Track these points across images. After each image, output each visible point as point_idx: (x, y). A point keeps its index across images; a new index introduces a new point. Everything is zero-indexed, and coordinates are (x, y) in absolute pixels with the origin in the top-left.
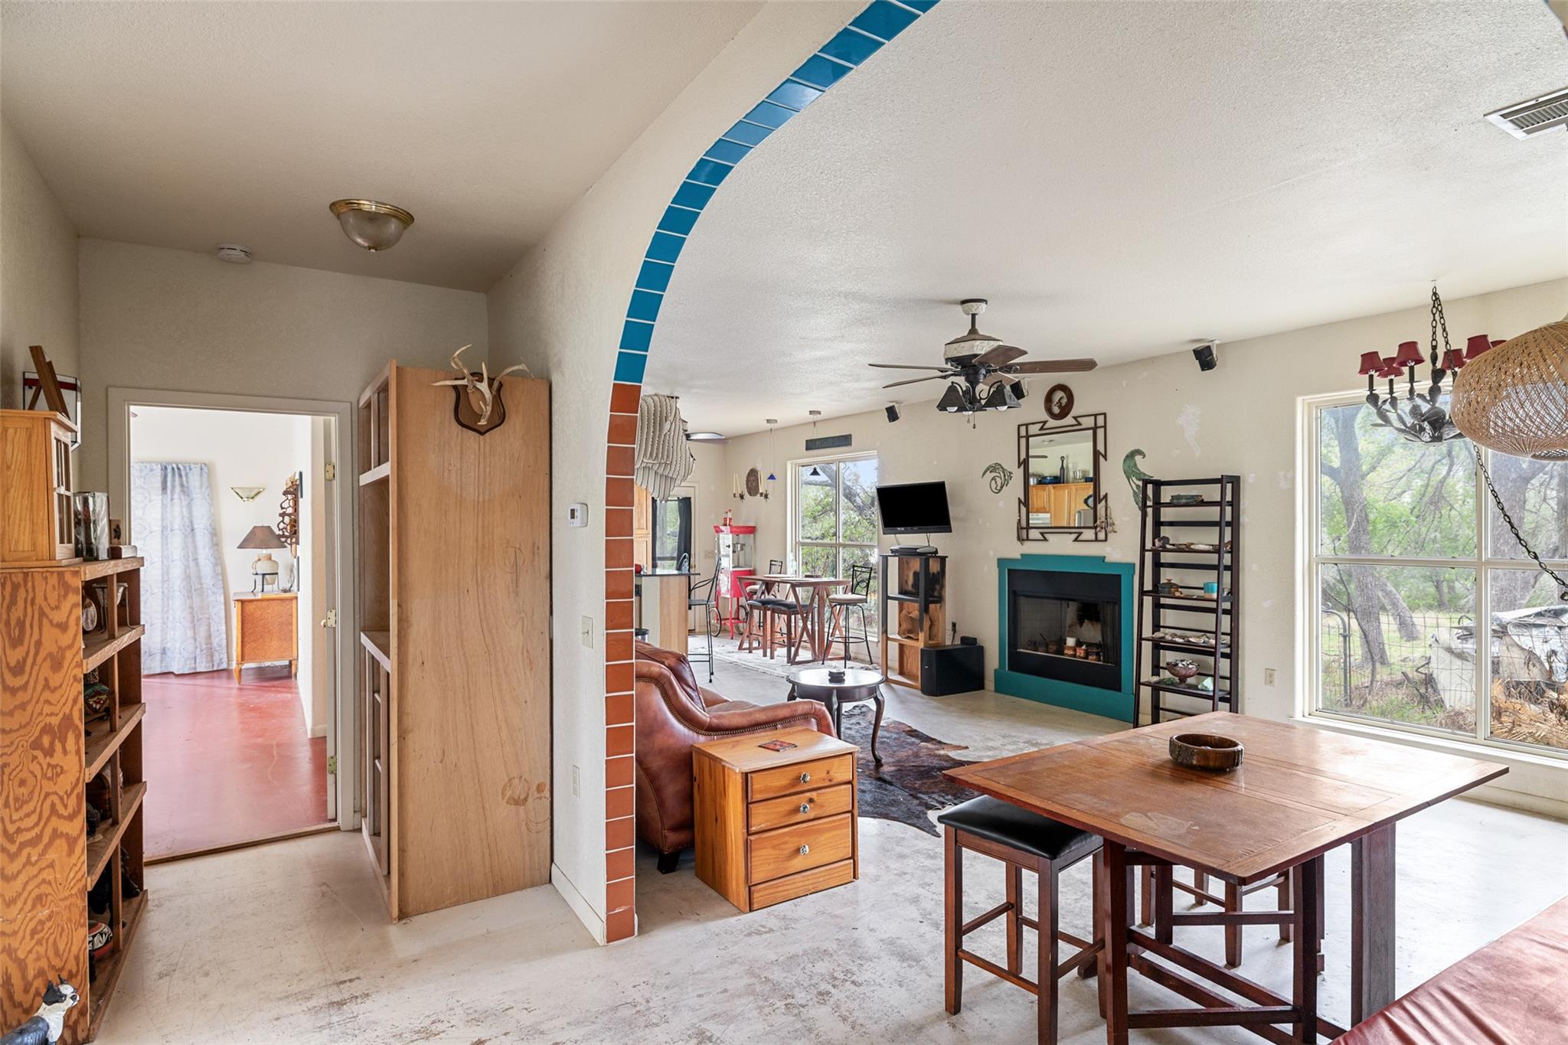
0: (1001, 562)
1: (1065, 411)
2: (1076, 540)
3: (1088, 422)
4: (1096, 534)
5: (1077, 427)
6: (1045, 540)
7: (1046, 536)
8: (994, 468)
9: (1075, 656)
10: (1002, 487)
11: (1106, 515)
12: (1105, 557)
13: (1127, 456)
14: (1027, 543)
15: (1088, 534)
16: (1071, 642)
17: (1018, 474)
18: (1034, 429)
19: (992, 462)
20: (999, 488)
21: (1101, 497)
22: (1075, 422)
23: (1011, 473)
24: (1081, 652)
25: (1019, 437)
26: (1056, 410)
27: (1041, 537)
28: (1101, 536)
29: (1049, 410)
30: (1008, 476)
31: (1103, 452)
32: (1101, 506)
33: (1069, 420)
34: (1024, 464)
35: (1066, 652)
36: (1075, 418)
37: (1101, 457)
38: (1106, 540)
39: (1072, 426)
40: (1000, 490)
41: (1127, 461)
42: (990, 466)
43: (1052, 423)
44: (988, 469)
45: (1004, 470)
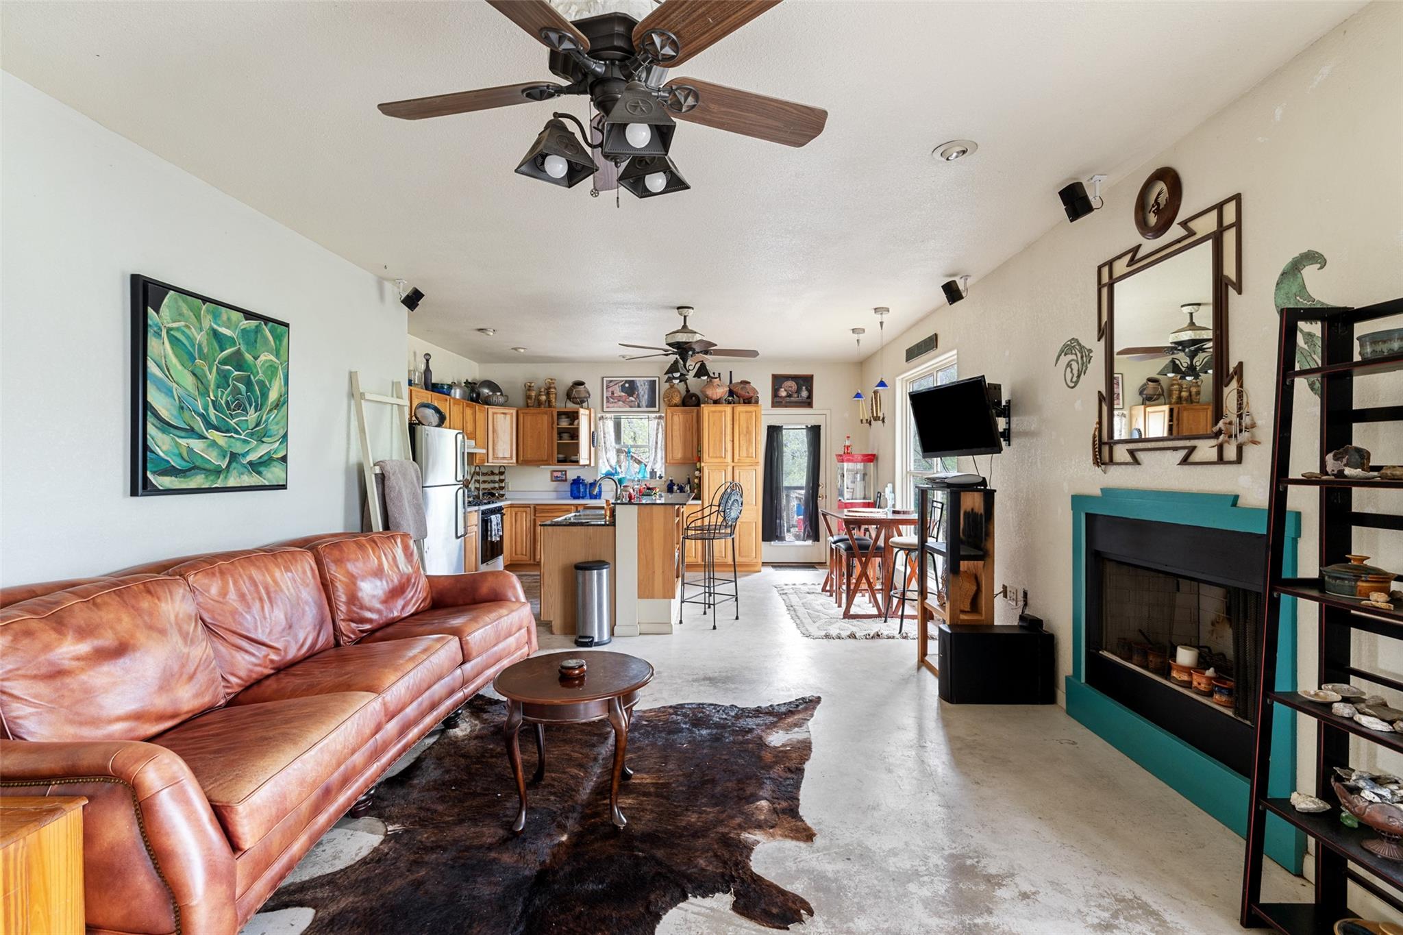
0: (1078, 501)
1: (1168, 214)
2: (1185, 461)
3: (1207, 225)
4: (1220, 448)
5: (1189, 241)
6: (1136, 462)
7: (1140, 455)
8: (1072, 347)
9: (1188, 685)
10: (1079, 376)
11: (1240, 407)
12: (1237, 497)
13: (1284, 274)
14: (1112, 469)
15: (1206, 450)
16: (1185, 656)
17: (1099, 349)
18: (1121, 267)
19: (1065, 339)
20: (1075, 379)
21: (1231, 370)
22: (1183, 232)
23: (1090, 351)
24: (1200, 681)
25: (1100, 286)
26: (1153, 219)
27: (1128, 458)
28: (1230, 452)
29: (1142, 224)
30: (1086, 354)
31: (1233, 277)
32: (1230, 393)
33: (1176, 231)
34: (1106, 331)
35: (1174, 674)
36: (1184, 224)
37: (1231, 290)
38: (1239, 460)
39: (1179, 241)
40: (1076, 383)
41: (1285, 286)
42: (1066, 346)
43: (1149, 245)
44: (1062, 351)
45: (1082, 348)
